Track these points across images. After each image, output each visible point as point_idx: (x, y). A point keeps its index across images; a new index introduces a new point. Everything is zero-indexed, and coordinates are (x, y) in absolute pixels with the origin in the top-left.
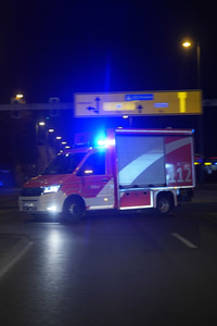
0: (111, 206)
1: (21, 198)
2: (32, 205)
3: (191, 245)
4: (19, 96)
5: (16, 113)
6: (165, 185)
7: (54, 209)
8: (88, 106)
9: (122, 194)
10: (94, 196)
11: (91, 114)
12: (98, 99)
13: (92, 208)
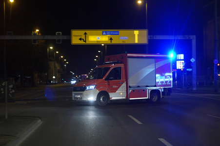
0: (124, 98)
1: (74, 93)
2: (79, 97)
3: (139, 123)
4: (37, 30)
5: (35, 41)
6: (155, 86)
7: (92, 98)
8: (80, 37)
9: (130, 91)
10: (115, 92)
11: (82, 42)
12: (85, 34)
13: (113, 98)
